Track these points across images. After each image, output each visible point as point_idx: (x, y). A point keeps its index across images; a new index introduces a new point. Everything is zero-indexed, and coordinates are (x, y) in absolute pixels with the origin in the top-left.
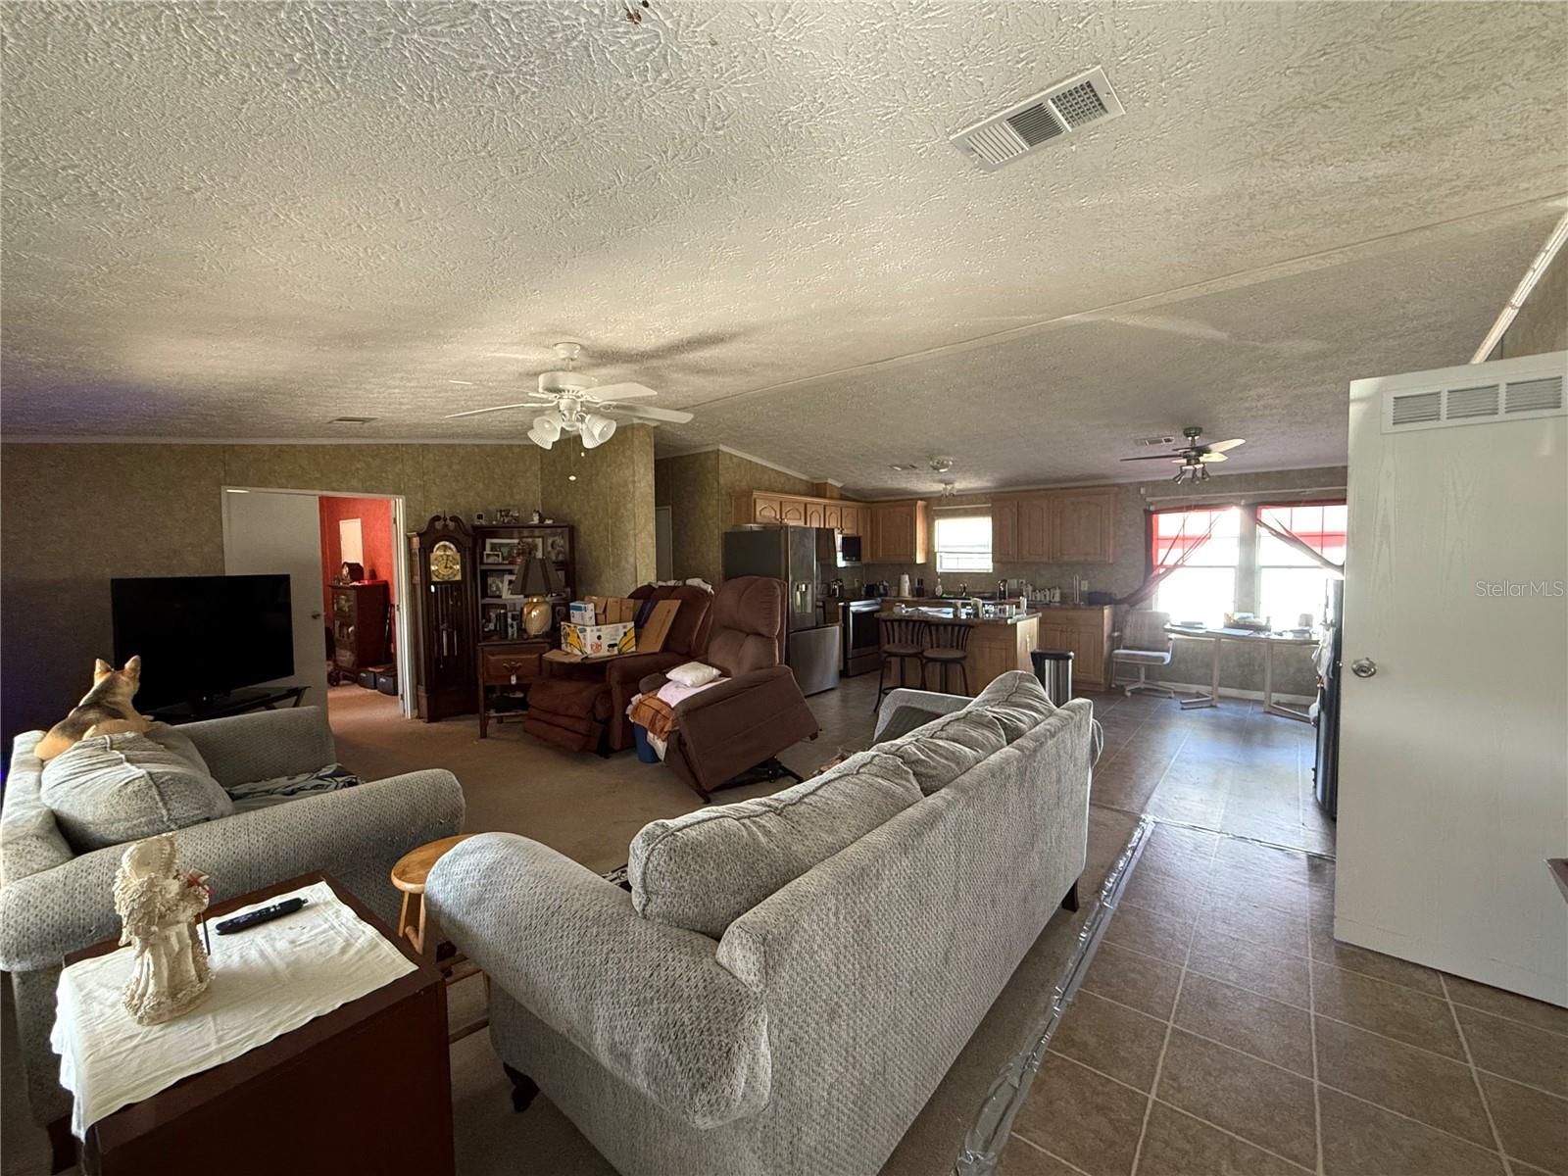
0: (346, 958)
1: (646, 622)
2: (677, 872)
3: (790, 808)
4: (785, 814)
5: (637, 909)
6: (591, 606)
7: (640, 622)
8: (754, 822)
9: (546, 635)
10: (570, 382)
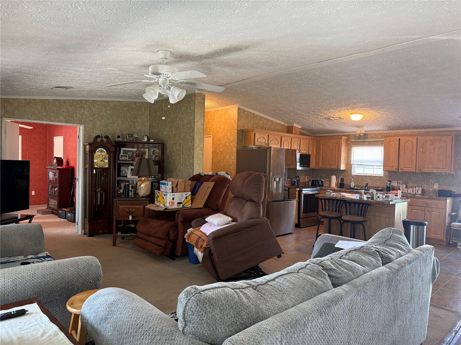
0: (43, 338)
1: (197, 192)
2: (200, 312)
3: (261, 286)
4: (258, 289)
5: (180, 329)
6: (170, 183)
7: (194, 192)
8: (241, 291)
9: (148, 196)
10: (164, 70)
